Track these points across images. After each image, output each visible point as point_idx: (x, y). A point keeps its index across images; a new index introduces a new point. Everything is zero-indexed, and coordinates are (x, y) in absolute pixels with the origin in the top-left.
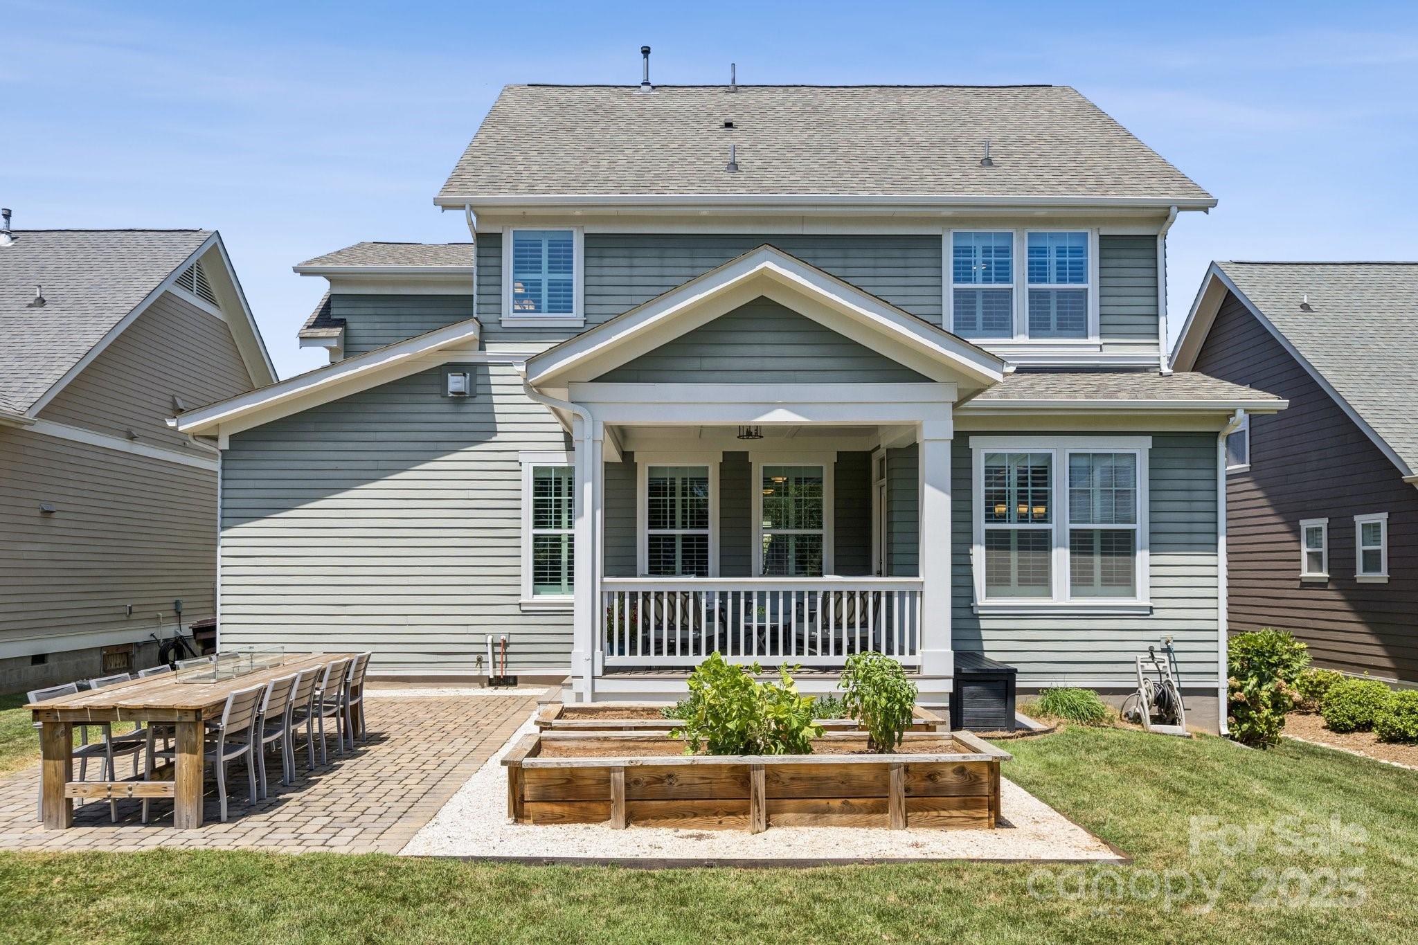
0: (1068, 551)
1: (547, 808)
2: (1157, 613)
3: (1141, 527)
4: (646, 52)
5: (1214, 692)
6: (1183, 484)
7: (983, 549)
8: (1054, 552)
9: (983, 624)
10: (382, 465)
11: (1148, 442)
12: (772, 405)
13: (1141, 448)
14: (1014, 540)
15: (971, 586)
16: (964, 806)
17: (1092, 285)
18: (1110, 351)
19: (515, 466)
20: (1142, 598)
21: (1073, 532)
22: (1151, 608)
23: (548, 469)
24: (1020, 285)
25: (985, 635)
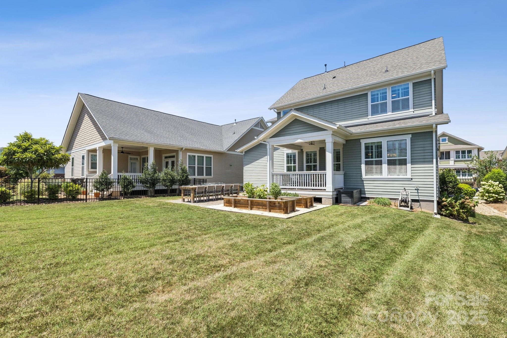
0: (387, 165)
1: (227, 204)
2: (413, 180)
3: (408, 158)
4: (326, 65)
5: (433, 201)
6: (422, 146)
7: (364, 165)
8: (383, 165)
9: (365, 182)
10: (264, 155)
11: (410, 136)
12: (298, 139)
13: (408, 138)
14: (374, 162)
15: (361, 174)
16: (279, 209)
17: (411, 96)
18: (416, 112)
19: (283, 153)
20: (409, 176)
21: (388, 160)
22: (412, 179)
23: (288, 154)
24: (389, 101)
25: (365, 185)
